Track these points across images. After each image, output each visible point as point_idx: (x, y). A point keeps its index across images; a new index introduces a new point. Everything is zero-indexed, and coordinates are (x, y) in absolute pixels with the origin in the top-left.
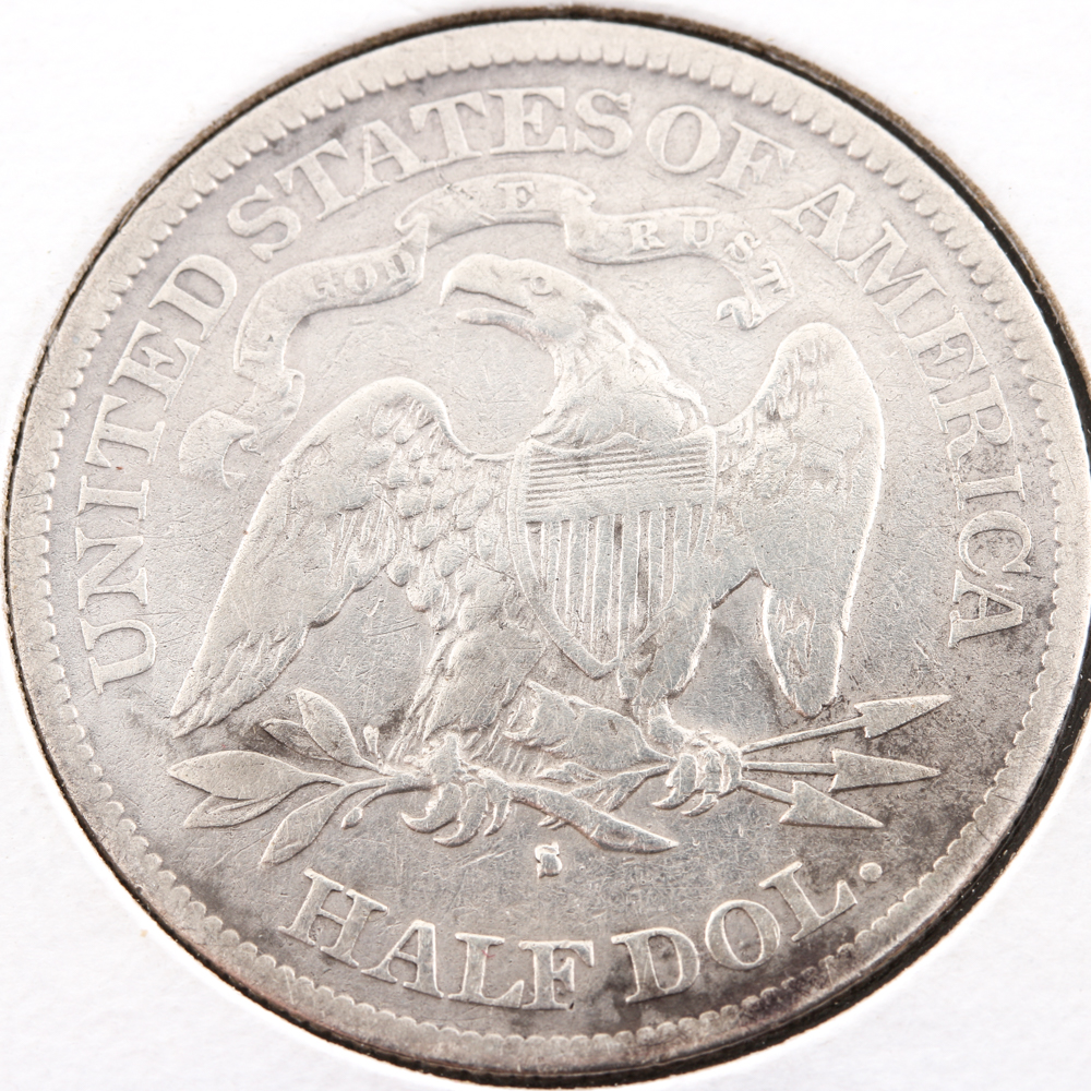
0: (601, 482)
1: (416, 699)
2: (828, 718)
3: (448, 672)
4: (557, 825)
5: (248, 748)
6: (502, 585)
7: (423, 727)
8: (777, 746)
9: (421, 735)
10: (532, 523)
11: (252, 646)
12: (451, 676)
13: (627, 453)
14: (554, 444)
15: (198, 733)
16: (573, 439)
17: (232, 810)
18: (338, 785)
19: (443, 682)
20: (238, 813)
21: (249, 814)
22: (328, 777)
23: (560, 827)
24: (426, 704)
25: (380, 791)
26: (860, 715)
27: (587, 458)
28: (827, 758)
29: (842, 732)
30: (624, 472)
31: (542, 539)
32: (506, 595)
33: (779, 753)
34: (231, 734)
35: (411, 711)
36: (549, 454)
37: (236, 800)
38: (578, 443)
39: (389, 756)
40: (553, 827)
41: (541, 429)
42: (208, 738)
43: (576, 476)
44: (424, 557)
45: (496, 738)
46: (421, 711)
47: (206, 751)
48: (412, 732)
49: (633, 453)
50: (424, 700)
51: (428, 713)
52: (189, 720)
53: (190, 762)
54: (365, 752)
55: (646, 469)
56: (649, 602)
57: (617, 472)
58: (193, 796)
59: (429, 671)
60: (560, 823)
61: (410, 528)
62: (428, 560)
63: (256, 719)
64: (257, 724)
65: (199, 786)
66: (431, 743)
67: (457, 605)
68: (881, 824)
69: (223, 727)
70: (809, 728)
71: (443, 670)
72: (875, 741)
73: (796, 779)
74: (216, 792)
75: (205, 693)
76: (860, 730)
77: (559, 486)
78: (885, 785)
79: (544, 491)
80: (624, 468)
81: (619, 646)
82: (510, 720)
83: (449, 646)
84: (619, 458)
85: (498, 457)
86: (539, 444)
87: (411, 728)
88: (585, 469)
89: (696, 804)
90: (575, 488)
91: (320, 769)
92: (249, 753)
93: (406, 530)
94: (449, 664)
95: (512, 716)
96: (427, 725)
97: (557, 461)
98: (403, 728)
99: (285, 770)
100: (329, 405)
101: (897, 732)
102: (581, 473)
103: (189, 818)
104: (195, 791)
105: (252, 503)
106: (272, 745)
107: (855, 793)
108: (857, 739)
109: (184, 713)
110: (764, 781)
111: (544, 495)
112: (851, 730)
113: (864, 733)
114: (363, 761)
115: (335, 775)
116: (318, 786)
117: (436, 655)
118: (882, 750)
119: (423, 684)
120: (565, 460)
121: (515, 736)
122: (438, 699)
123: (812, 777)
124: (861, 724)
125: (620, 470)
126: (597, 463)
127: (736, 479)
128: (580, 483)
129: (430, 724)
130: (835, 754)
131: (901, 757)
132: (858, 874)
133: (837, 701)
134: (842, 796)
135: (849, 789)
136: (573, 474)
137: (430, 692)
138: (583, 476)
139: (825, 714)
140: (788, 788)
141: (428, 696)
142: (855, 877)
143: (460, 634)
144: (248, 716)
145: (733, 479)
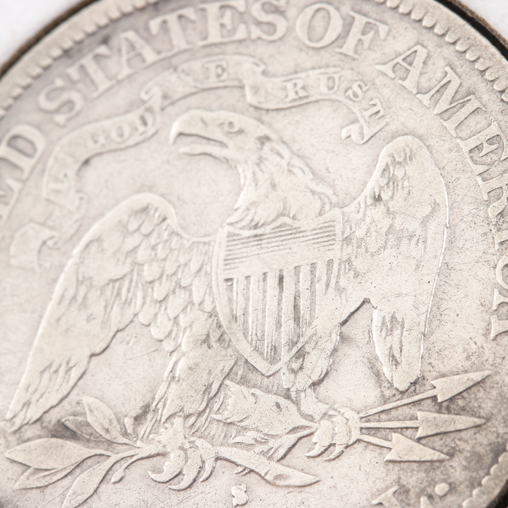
0: (271, 250)
1: (157, 398)
2: (415, 391)
3: (177, 379)
4: (245, 472)
5: (54, 436)
6: (210, 320)
7: (162, 415)
8: (382, 412)
9: (160, 420)
10: (227, 280)
11: (56, 372)
12: (178, 381)
13: (286, 230)
14: (241, 228)
15: (23, 429)
16: (253, 223)
17: (44, 476)
18: (109, 456)
19: (173, 385)
20: (48, 479)
21: (55, 479)
22: (103, 452)
23: (246, 473)
24: (163, 400)
25: (134, 459)
26: (435, 387)
27: (261, 235)
28: (414, 418)
29: (423, 400)
30: (284, 242)
31: (234, 289)
32: (212, 327)
33: (383, 416)
34: (43, 428)
35: (154, 405)
36: (237, 235)
37: (46, 470)
38: (256, 227)
39: (141, 435)
40: (242, 474)
41: (233, 218)
42: (29, 432)
43: (255, 248)
44: (160, 307)
45: (206, 420)
46: (160, 406)
47: (29, 440)
48: (154, 420)
49: (290, 230)
50: (162, 398)
51: (164, 406)
52: (18, 422)
53: (18, 448)
54: (125, 434)
55: (298, 240)
56: (301, 325)
57: (280, 243)
58: (18, 469)
59: (165, 379)
60: (246, 471)
61: (152, 288)
62: (163, 308)
63: (59, 417)
64: (59, 421)
65: (24, 463)
66: (166, 425)
67: (181, 335)
68: (448, 457)
69: (38, 424)
70: (402, 398)
71: (173, 378)
72: (445, 404)
73: (395, 432)
74: (35, 465)
75: (27, 404)
76: (434, 398)
77: (245, 255)
78: (450, 432)
79: (235, 259)
80: (285, 240)
81: (282, 355)
82: (216, 407)
83: (176, 363)
84: (282, 233)
85: (206, 239)
86: (231, 229)
87: (154, 417)
88: (260, 242)
89: (332, 453)
90: (254, 255)
91: (98, 447)
92: (54, 440)
93: (150, 290)
94: (177, 375)
95: (216, 404)
96: (163, 414)
97: (242, 239)
98: (149, 416)
99: (75, 450)
100: (102, 215)
101: (459, 397)
102: (258, 245)
103: (18, 483)
104: (21, 466)
105: (55, 281)
106: (68, 433)
107: (432, 439)
108: (433, 404)
109: (14, 416)
110: (374, 435)
111: (235, 261)
112: (429, 398)
113: (437, 399)
114: (125, 440)
115: (107, 450)
116: (96, 457)
117: (169, 369)
118: (449, 411)
119: (161, 387)
120: (249, 238)
121: (218, 417)
122: (170, 397)
123: (405, 430)
124: (435, 394)
125: (282, 241)
126: (268, 238)
127: (354, 241)
128: (257, 252)
129: (166, 414)
130: (419, 414)
131: (461, 413)
132: (434, 491)
133: (420, 380)
134: (424, 441)
135: (428, 436)
136: (253, 246)
137: (166, 392)
138: (259, 247)
139: (412, 388)
140: (390, 438)
141: (164, 395)
142: (433, 493)
143: (184, 354)
144: (54, 416)
145: (353, 241)
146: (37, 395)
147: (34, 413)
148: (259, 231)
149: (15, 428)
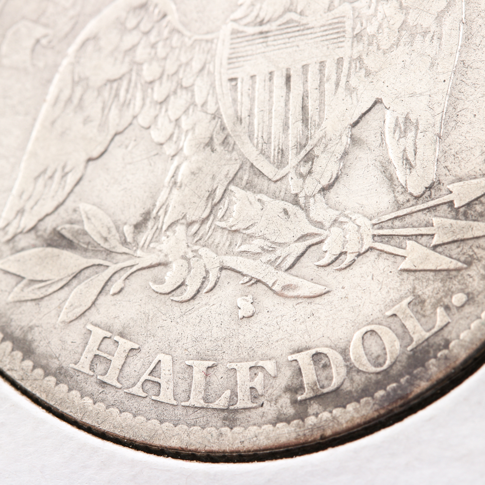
0: (277, 47)
1: (158, 204)
2: (430, 196)
3: (178, 184)
4: (251, 282)
5: (49, 245)
6: (214, 122)
7: (163, 222)
8: (396, 218)
9: (162, 228)
10: (231, 80)
11: (51, 177)
12: (180, 187)
13: (293, 27)
14: (246, 25)
15: (17, 239)
16: (259, 20)
17: (39, 288)
18: (108, 267)
19: (175, 191)
20: (43, 290)
21: (51, 290)
22: (102, 262)
23: (253, 284)
24: (164, 207)
25: (134, 269)
26: (451, 192)
27: (267, 32)
28: (429, 224)
29: (438, 205)
30: (291, 40)
31: (239, 89)
32: (216, 130)
33: (397, 223)
34: (38, 237)
35: (155, 212)
36: (242, 32)
37: (42, 281)
38: (261, 23)
39: (141, 244)
40: (249, 284)
41: (238, 14)
42: (23, 241)
43: (260, 45)
44: (161, 108)
45: (210, 227)
46: (161, 213)
47: (23, 249)
48: (155, 228)
49: (297, 26)
50: (163, 205)
51: (166, 213)
53: (12, 258)
54: (125, 243)
55: (306, 37)
56: (309, 127)
57: (287, 40)
58: (12, 280)
59: (166, 184)
60: (253, 281)
61: (152, 89)
62: (163, 110)
63: (54, 225)
64: (55, 229)
65: (18, 273)
66: (168, 233)
67: (183, 137)
68: (465, 266)
69: (33, 232)
70: (417, 204)
71: (175, 183)
72: (462, 210)
73: (409, 239)
74: (29, 276)
75: (21, 212)
76: (451, 204)
77: (250, 53)
78: (468, 239)
79: (240, 57)
80: (292, 37)
81: (290, 158)
82: (220, 214)
83: (178, 168)
84: (289, 30)
85: (209, 37)
86: (235, 26)
87: (155, 224)
88: (265, 40)
89: (343, 262)
90: (259, 53)
91: (96, 257)
92: (49, 249)
93: (149, 91)
94: (179, 180)
95: (220, 211)
96: (165, 221)
97: (246, 36)
98: (150, 224)
99: (72, 260)
100: (98, 11)
101: (477, 202)
102: (263, 42)
103: (12, 295)
104: (15, 277)
105: (49, 81)
106: (64, 243)
107: (448, 246)
108: (450, 209)
109: (8, 225)
110: (388, 243)
111: (240, 59)
112: (445, 203)
113: (454, 205)
114: (124, 250)
115: (106, 259)
116: (94, 268)
117: (171, 173)
118: (466, 216)
119: (162, 193)
120: (254, 35)
121: (223, 224)
122: (172, 203)
123: (420, 237)
124: (451, 199)
125: (289, 38)
126: (275, 35)
127: (365, 38)
128: (263, 50)
129: (168, 221)
130: (435, 221)
131: (479, 219)
132: (451, 302)
133: (436, 184)
134: (440, 249)
135: (444, 244)
136: (258, 44)
137: (167, 198)
138: (264, 44)
139: (428, 193)
140: (404, 246)
141: (166, 201)
142: (449, 304)
143: (186, 158)
144: (49, 225)
145: (364, 38)
146: (31, 202)
147: (28, 221)
148: (265, 28)
149: (9, 237)
